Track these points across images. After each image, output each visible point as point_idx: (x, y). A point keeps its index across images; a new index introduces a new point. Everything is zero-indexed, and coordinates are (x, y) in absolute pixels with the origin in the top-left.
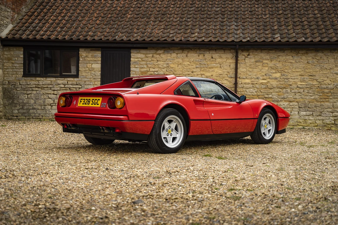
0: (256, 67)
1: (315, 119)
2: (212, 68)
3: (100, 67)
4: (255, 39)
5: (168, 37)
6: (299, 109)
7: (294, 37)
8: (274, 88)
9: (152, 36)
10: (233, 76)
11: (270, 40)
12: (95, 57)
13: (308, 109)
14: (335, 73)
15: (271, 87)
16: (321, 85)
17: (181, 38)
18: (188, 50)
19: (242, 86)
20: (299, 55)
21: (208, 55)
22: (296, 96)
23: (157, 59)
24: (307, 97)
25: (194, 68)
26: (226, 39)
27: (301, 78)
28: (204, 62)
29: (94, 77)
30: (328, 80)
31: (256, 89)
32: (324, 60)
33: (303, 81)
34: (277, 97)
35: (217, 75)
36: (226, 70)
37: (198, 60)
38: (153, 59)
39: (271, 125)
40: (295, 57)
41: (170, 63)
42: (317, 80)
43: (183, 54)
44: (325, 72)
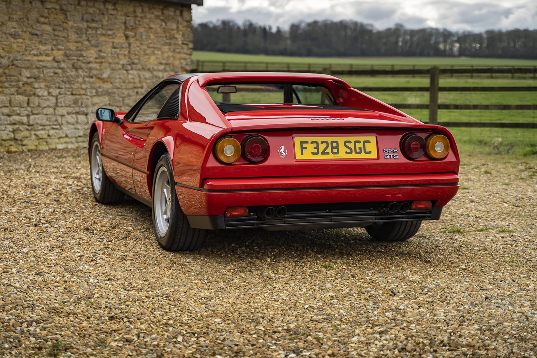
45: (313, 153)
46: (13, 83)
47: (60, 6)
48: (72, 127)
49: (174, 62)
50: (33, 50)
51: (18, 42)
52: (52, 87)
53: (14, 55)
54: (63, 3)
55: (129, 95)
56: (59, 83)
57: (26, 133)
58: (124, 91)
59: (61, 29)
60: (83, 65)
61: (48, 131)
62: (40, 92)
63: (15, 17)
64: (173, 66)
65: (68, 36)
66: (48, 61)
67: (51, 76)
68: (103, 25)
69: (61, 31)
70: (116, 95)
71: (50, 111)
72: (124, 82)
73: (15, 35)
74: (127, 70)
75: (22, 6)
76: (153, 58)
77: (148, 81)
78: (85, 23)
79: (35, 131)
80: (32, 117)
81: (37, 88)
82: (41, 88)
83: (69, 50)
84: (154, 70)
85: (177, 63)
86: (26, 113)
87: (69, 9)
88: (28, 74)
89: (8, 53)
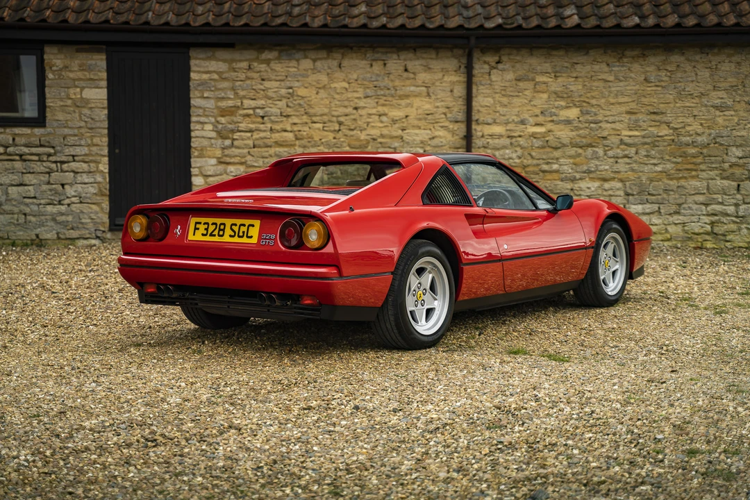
0: (517, 94)
1: (666, 222)
2: (407, 96)
3: (106, 97)
4: (517, 20)
5: (289, 14)
6: (626, 197)
7: (612, 14)
8: (564, 145)
9: (247, 13)
10: (461, 116)
11: (553, 22)
12: (90, 69)
13: (649, 197)
14: (712, 106)
15: (557, 144)
16: (678, 135)
17: (325, 19)
18: (342, 51)
19: (485, 142)
20: (625, 60)
21: (395, 64)
22: (617, 165)
23: (260, 76)
24: (646, 168)
25: (359, 98)
26: (443, 22)
27: (630, 119)
28: (386, 82)
29: (89, 126)
30: (696, 123)
31: (518, 149)
32: (685, 72)
33: (635, 126)
34: (572, 169)
35: (421, 116)
36: (443, 103)
37: (369, 75)
38: (250, 74)
39: (618, 260)
40: (614, 66)
41: (297, 84)
42: (668, 124)
43: (330, 61)
44: (688, 104)
45: (203, 235)
46: (714, 166)
51: (724, 115)
53: (718, 131)
57: (733, 227)
63: (723, 85)
73: (721, 106)
75: (735, 70)
80: (742, 207)
86: (734, 201)
89: (709, 129)
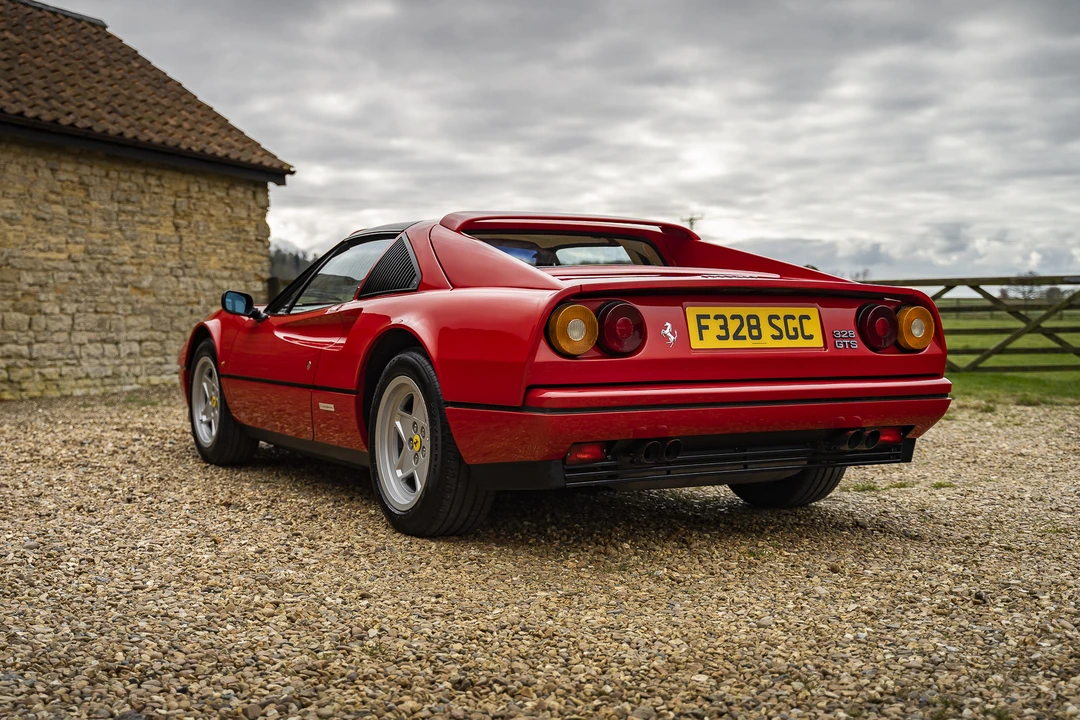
45: (719, 337)
46: (8, 293)
47: (80, 177)
48: (97, 362)
49: (244, 266)
50: (38, 242)
51: (15, 230)
52: (66, 300)
53: (10, 250)
54: (85, 173)
55: (180, 315)
56: (77, 294)
57: (26, 371)
58: (172, 308)
59: (81, 212)
60: (113, 267)
61: (61, 367)
62: (48, 308)
63: (11, 191)
64: (243, 272)
65: (91, 222)
66: (61, 260)
67: (65, 283)
68: (142, 209)
69: (79, 215)
70: (162, 315)
71: (64, 337)
72: (173, 294)
73: (11, 219)
74: (177, 277)
75: (22, 174)
76: (214, 259)
77: (208, 293)
78: (116, 204)
79: (41, 368)
80: (36, 346)
81: (44, 301)
82: (49, 301)
83: (92, 243)
84: (216, 277)
85: (248, 267)
86: (27, 339)
87: (94, 182)
88: (30, 280)
